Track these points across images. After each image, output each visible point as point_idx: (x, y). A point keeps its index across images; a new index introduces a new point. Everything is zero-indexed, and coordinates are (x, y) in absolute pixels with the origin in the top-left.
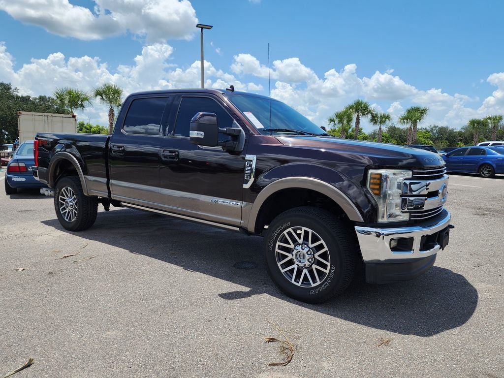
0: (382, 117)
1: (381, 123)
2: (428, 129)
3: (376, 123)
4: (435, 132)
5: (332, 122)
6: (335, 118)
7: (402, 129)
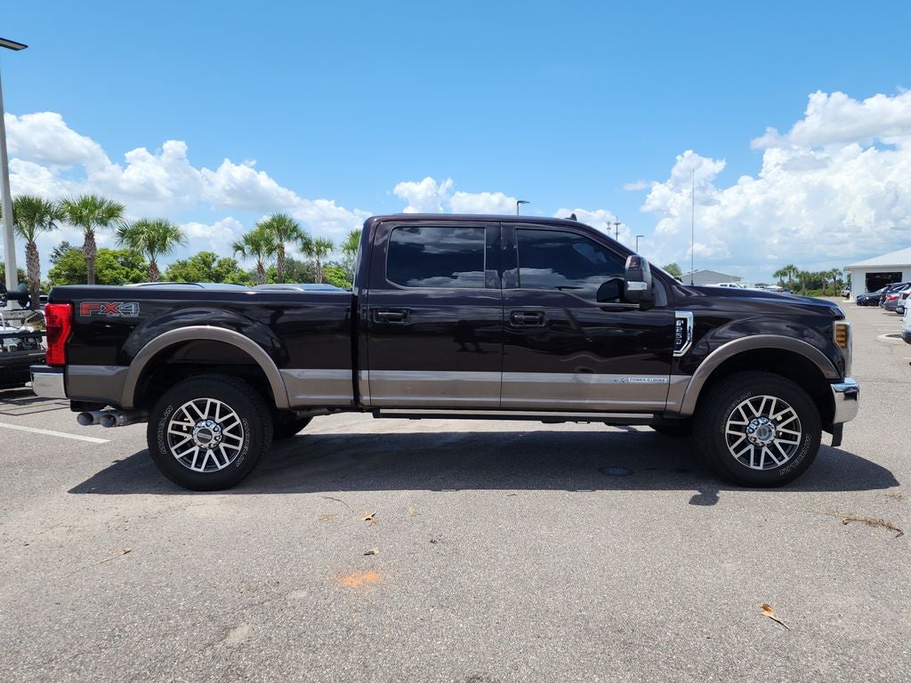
0: (319, 244)
1: (318, 254)
2: (340, 263)
3: (310, 254)
4: (350, 268)
5: (240, 252)
6: (243, 244)
7: (304, 264)
